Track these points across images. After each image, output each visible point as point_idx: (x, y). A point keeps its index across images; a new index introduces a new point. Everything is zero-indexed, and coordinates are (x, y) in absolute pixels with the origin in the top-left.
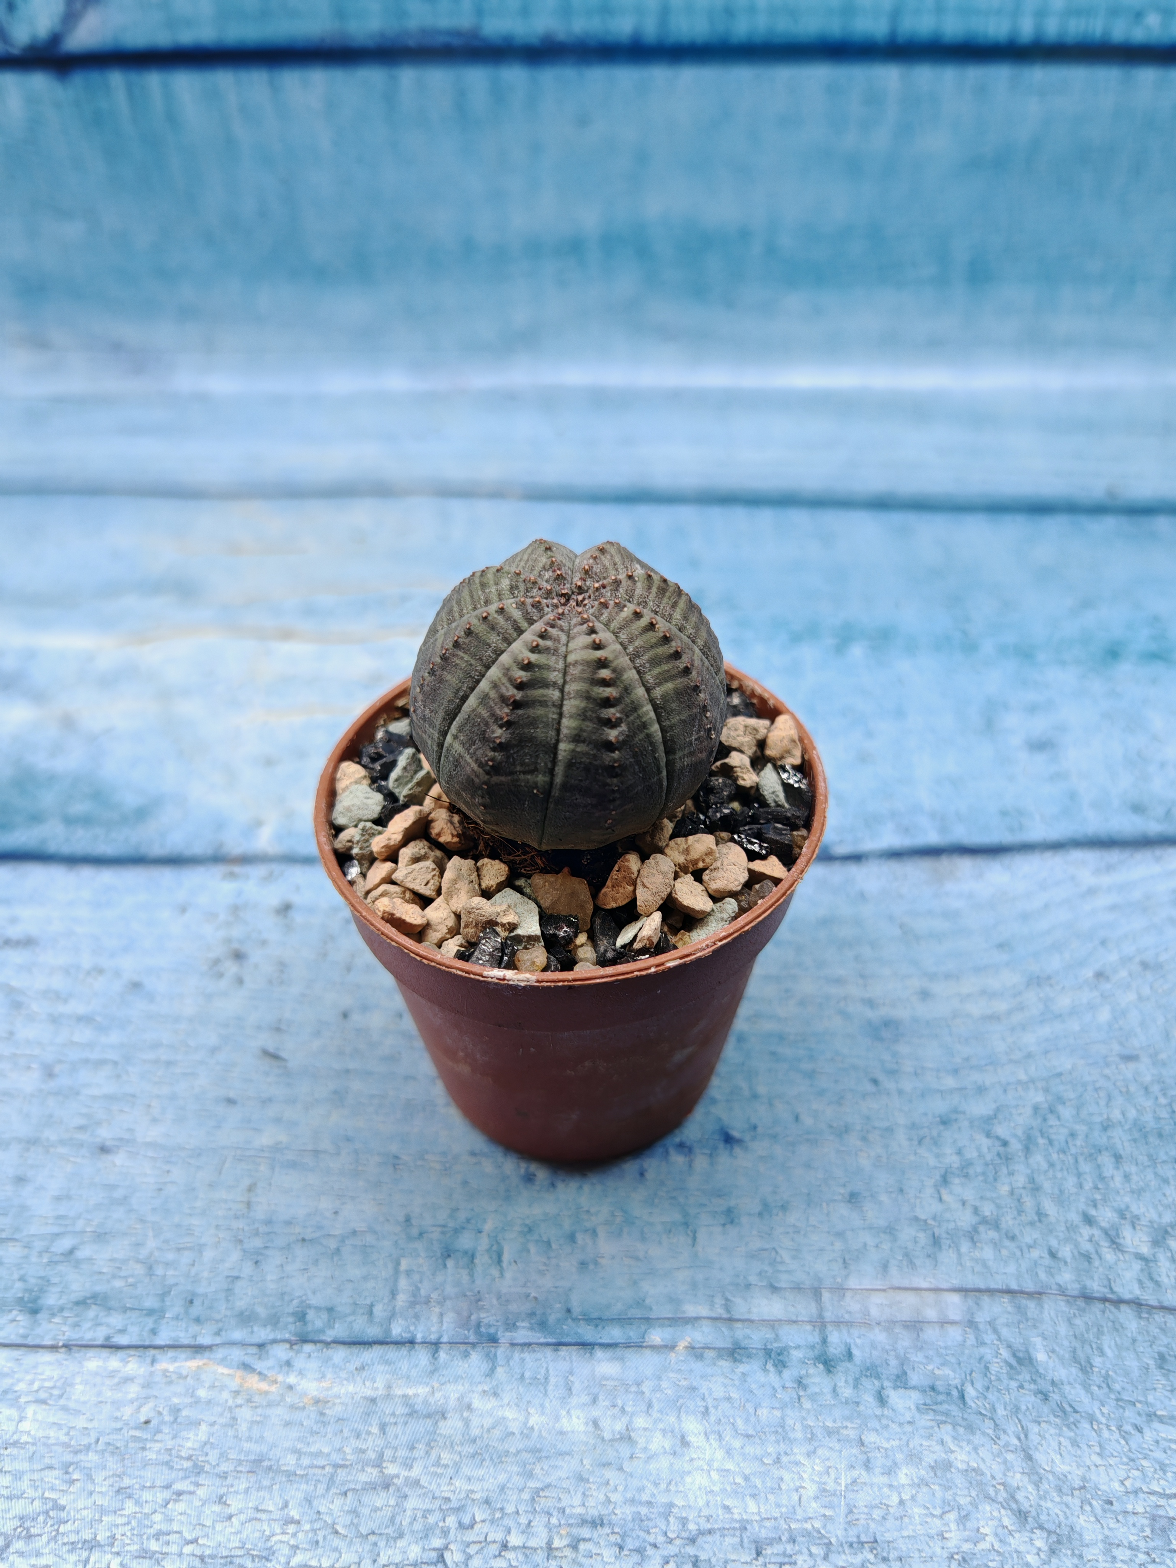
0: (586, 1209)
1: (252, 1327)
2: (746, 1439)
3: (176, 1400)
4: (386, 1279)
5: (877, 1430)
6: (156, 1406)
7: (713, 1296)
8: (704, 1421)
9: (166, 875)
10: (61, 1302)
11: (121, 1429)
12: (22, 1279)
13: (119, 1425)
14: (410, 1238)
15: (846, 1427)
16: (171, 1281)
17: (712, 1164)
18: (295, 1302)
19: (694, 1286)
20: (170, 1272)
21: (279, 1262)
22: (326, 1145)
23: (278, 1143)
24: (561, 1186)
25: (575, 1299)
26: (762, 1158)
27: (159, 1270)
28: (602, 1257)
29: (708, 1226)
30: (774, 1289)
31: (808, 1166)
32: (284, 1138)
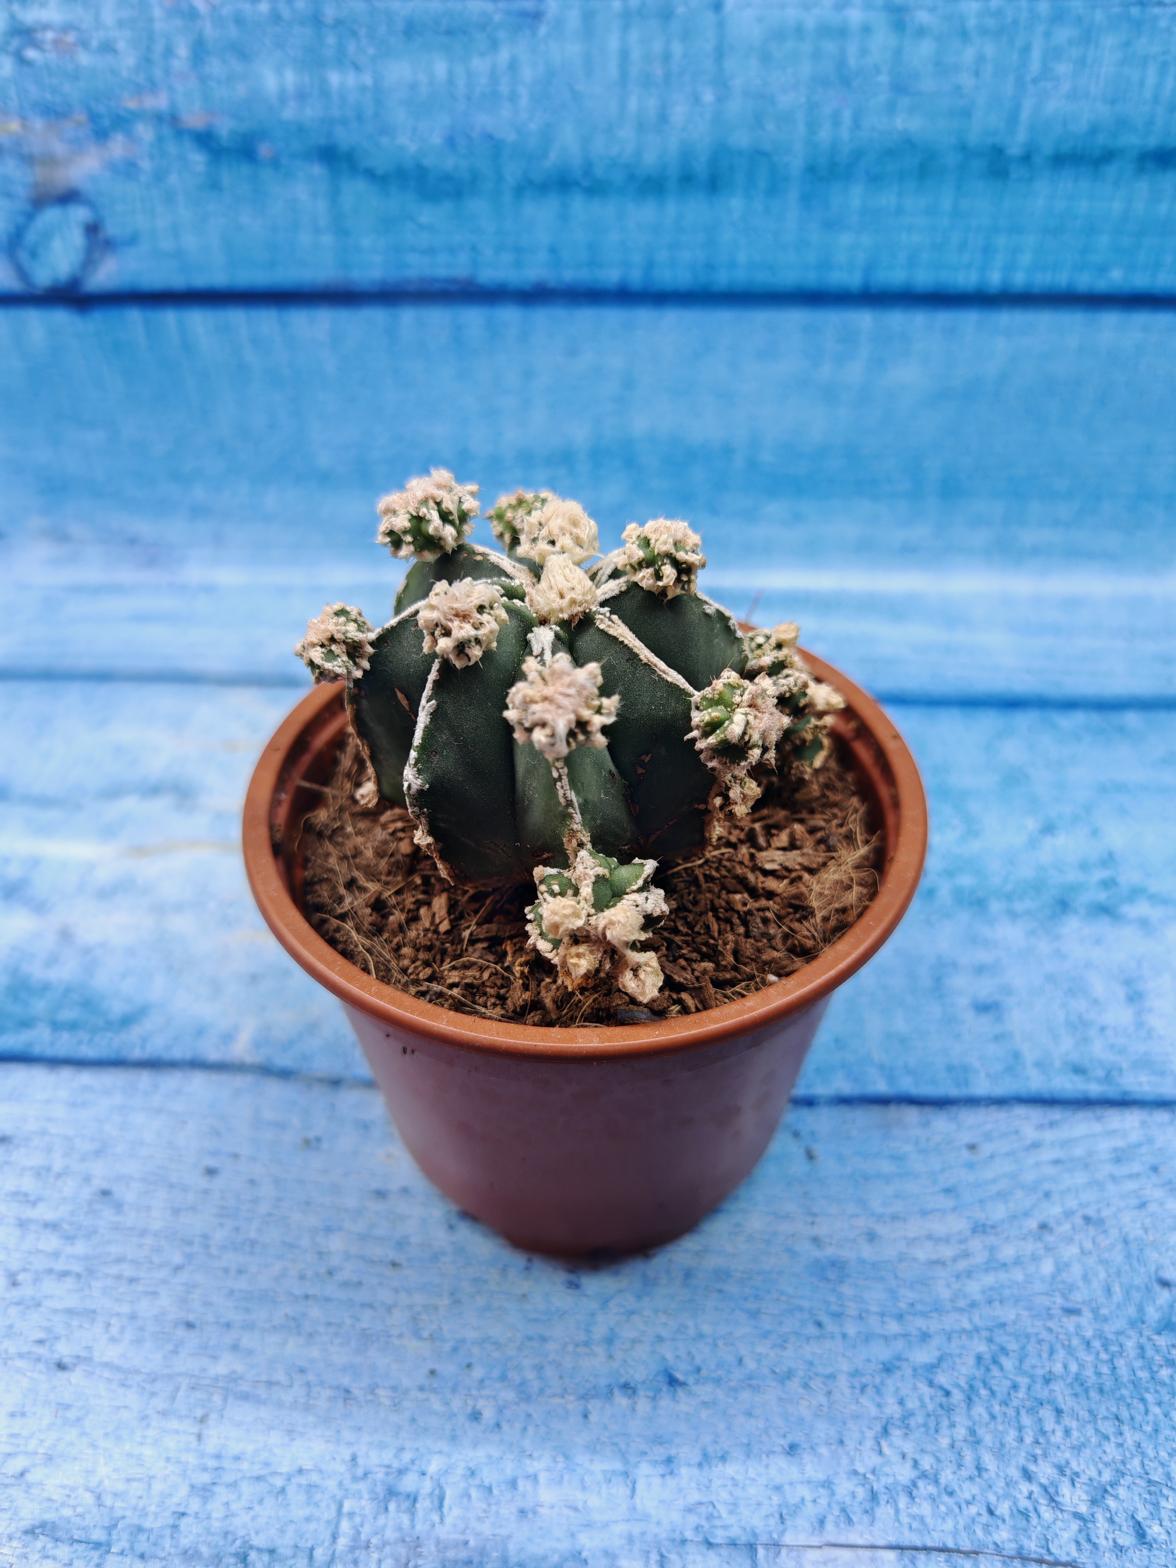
0: (528, 1453)
4: (328, 1522)
7: (648, 1552)
9: (145, 1079)
14: (355, 1479)
16: (118, 1513)
17: (655, 1408)
18: (238, 1543)
19: (630, 1539)
20: (119, 1504)
21: (225, 1500)
22: (280, 1376)
23: (233, 1372)
24: (505, 1427)
25: (512, 1547)
26: (705, 1404)
27: (108, 1501)
28: (542, 1506)
29: (647, 1476)
30: (709, 1545)
31: (749, 1414)
32: (239, 1368)
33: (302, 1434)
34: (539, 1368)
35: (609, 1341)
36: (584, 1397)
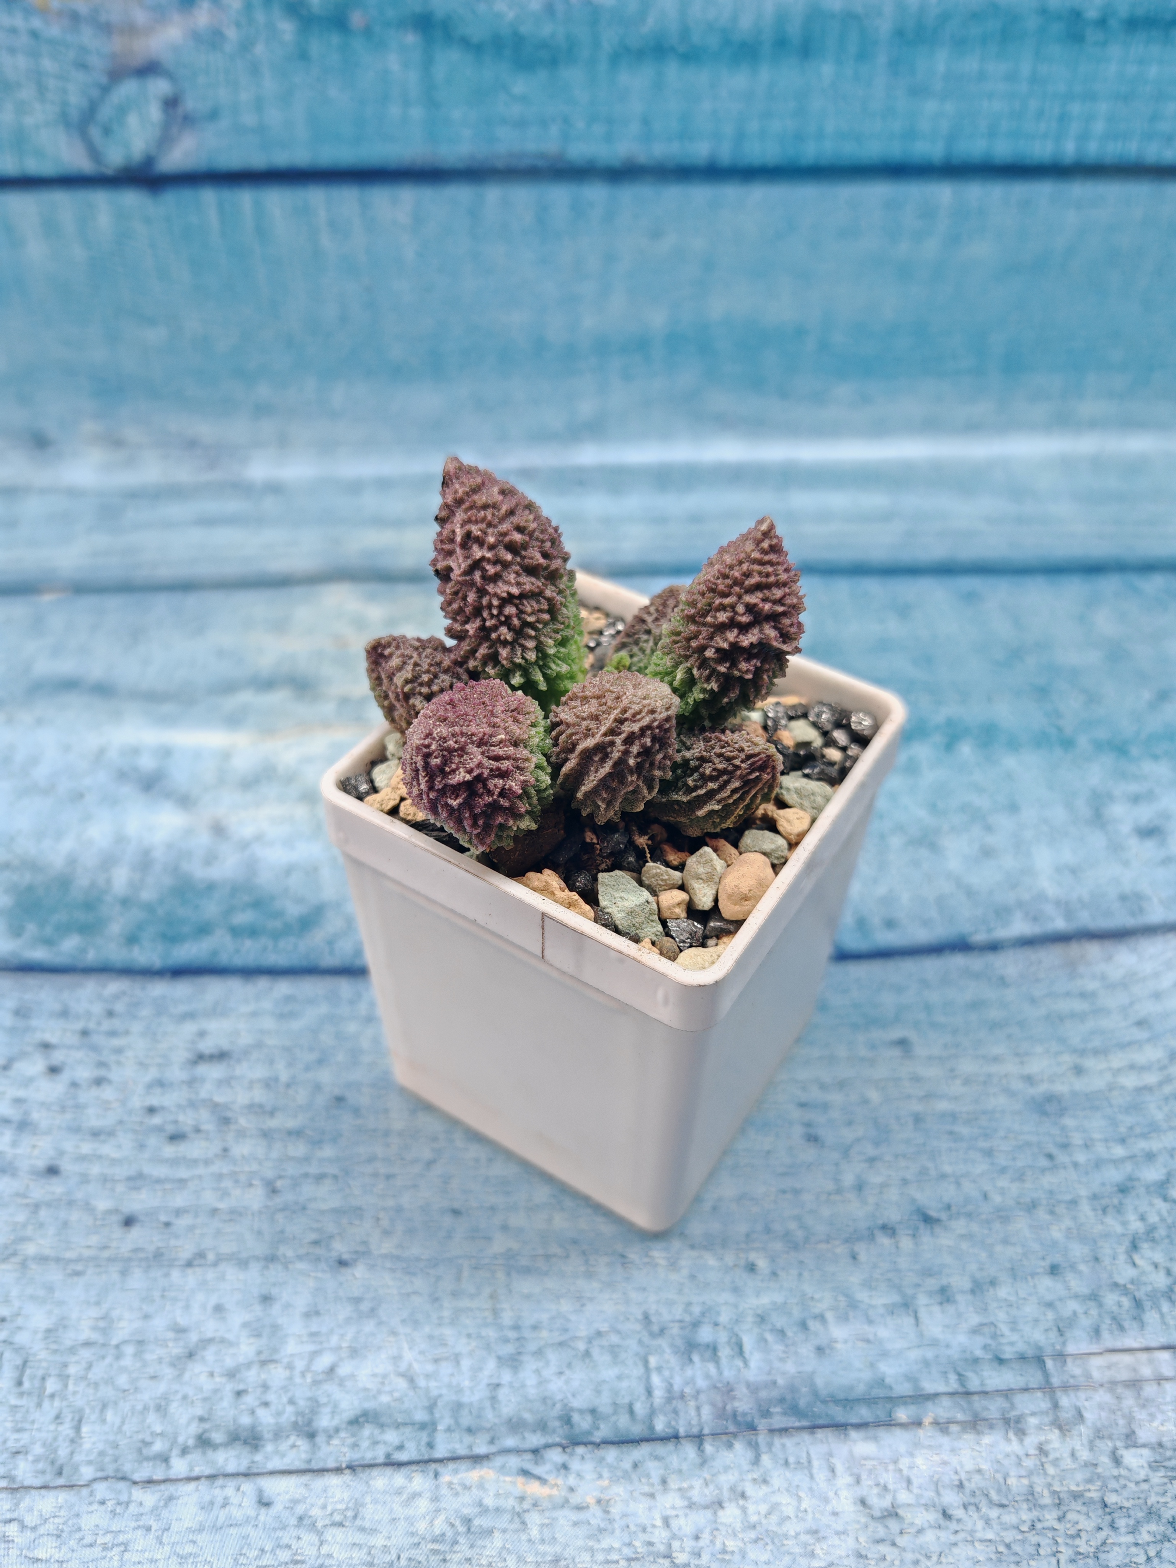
0: (810, 1295)
1: (522, 1433)
2: (1001, 1510)
3: (466, 1511)
4: (639, 1378)
5: (1117, 1491)
6: (447, 1518)
7: (946, 1372)
8: (961, 1495)
10: (336, 1422)
11: (418, 1544)
12: (291, 1402)
13: (416, 1540)
14: (653, 1335)
15: (1089, 1490)
16: (435, 1393)
17: (917, 1244)
18: (558, 1406)
19: (926, 1363)
20: (433, 1384)
21: (534, 1367)
22: (555, 1249)
23: (509, 1250)
24: (782, 1274)
25: (820, 1382)
26: (963, 1236)
27: (422, 1383)
28: (836, 1342)
29: (927, 1305)
30: (1000, 1361)
31: (1006, 1242)
32: (515, 1245)
33: (591, 1299)
34: (798, 1218)
35: (860, 1187)
36: (847, 1241)
